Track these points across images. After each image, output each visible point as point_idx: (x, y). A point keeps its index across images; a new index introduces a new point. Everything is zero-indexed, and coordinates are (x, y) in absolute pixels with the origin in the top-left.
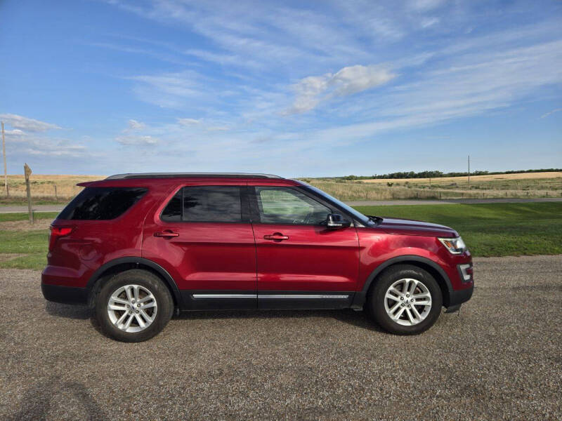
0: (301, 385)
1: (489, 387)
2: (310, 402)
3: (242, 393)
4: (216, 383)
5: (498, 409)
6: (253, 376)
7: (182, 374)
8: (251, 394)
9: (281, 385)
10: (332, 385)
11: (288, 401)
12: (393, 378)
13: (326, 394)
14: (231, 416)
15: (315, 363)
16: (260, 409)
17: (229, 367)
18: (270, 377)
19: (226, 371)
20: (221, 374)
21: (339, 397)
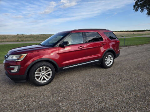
0: (53, 94)
1: (102, 84)
2: (57, 99)
3: (34, 101)
4: (23, 100)
5: (105, 89)
6: (36, 94)
7: (10, 99)
8: (37, 100)
9: (46, 95)
10: (62, 92)
11: (50, 100)
12: (79, 86)
13: (61, 95)
14: (31, 110)
15: (56, 86)
16: (41, 105)
17: (28, 93)
18: (43, 94)
19: (26, 95)
20: (25, 96)
21: (65, 95)
